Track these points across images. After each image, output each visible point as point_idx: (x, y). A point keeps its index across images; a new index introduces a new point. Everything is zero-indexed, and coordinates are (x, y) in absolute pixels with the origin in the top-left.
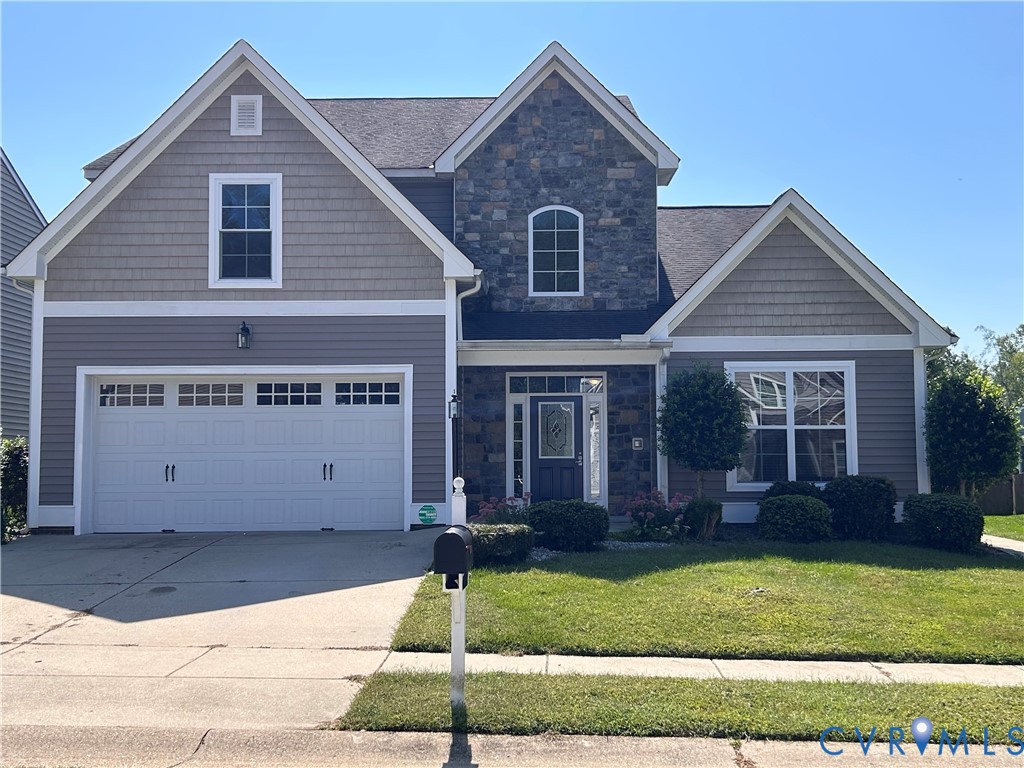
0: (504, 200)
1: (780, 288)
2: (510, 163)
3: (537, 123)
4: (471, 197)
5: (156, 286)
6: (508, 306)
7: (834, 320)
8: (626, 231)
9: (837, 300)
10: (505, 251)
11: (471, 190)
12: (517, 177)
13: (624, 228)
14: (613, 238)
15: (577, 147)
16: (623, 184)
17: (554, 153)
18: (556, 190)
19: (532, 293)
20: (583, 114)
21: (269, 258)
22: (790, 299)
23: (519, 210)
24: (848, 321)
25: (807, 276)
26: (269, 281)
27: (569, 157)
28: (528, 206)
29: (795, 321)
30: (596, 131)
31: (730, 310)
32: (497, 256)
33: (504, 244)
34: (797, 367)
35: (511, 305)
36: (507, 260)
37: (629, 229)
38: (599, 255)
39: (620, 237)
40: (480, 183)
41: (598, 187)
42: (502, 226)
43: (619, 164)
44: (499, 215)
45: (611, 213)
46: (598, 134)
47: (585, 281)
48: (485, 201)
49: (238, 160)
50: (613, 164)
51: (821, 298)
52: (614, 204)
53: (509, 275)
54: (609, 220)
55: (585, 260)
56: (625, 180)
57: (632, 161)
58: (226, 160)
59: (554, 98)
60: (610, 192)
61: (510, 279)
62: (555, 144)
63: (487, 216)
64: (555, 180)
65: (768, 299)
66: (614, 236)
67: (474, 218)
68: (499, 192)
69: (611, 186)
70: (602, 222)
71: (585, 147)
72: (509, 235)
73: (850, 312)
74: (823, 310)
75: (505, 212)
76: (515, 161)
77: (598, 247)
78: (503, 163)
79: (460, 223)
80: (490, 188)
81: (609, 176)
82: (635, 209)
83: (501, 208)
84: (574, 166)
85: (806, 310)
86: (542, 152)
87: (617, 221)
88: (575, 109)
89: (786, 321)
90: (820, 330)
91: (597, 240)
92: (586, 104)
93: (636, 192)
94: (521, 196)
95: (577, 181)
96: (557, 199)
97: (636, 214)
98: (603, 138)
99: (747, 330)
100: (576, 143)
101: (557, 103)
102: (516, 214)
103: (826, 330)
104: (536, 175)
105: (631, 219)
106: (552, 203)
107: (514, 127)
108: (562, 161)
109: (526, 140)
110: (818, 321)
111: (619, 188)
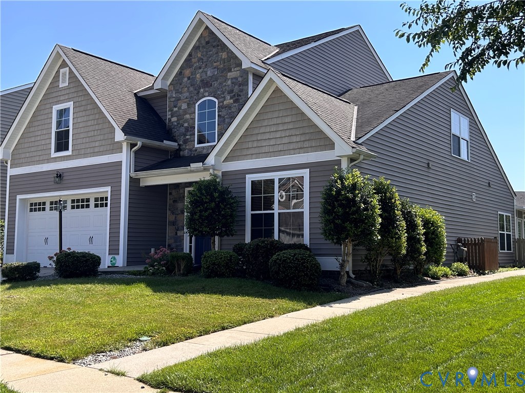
0: (187, 98)
1: (273, 129)
2: (189, 78)
3: (199, 55)
4: (174, 99)
5: (37, 159)
6: (186, 153)
7: (299, 145)
8: (235, 106)
9: (301, 132)
10: (186, 125)
11: (174, 96)
12: (191, 85)
13: (235, 105)
14: (230, 111)
15: (215, 64)
16: (234, 80)
17: (205, 70)
18: (207, 89)
19: (197, 146)
20: (218, 46)
21: (68, 141)
22: (278, 135)
23: (192, 102)
24: (307, 144)
25: (288, 119)
26: (68, 151)
27: (212, 71)
28: (196, 100)
29: (280, 148)
30: (224, 54)
31: (250, 145)
32: (183, 127)
33: (186, 121)
34: (280, 175)
35: (188, 152)
36: (187, 129)
37: (237, 105)
38: (224, 121)
39: (233, 110)
40: (177, 92)
41: (224, 84)
42: (185, 112)
43: (233, 70)
44: (184, 106)
45: (229, 97)
46: (224, 55)
47: (218, 136)
48: (179, 100)
49: (62, 98)
50: (230, 71)
51: (293, 132)
52: (231, 92)
53: (187, 137)
54: (228, 101)
55: (218, 125)
56: (235, 78)
57: (238, 67)
58: (58, 99)
59: (207, 40)
60: (229, 86)
61: (188, 139)
62: (206, 64)
63: (180, 108)
64: (206, 84)
65: (267, 136)
66: (230, 109)
67: (175, 109)
68: (184, 94)
69: (229, 82)
70: (225, 103)
71: (218, 63)
72: (188, 116)
73: (308, 139)
74: (294, 139)
75: (186, 104)
76: (191, 77)
77: (223, 117)
78: (186, 79)
79: (170, 113)
80: (181, 93)
81: (228, 77)
82: (239, 93)
83: (185, 102)
84: (214, 75)
85: (286, 140)
86: (201, 70)
87: (232, 101)
88: (215, 44)
89: (276, 148)
90: (292, 152)
91: (224, 113)
92: (220, 40)
93: (240, 84)
94: (193, 95)
95: (215, 82)
96: (207, 94)
97: (240, 96)
98: (226, 57)
99: (258, 155)
100: (215, 62)
101: (208, 43)
102: (191, 105)
103: (296, 151)
104: (198, 82)
105: (238, 99)
106: (205, 97)
107: (191, 59)
108: (209, 73)
109: (195, 65)
110: (292, 146)
111: (232, 83)
